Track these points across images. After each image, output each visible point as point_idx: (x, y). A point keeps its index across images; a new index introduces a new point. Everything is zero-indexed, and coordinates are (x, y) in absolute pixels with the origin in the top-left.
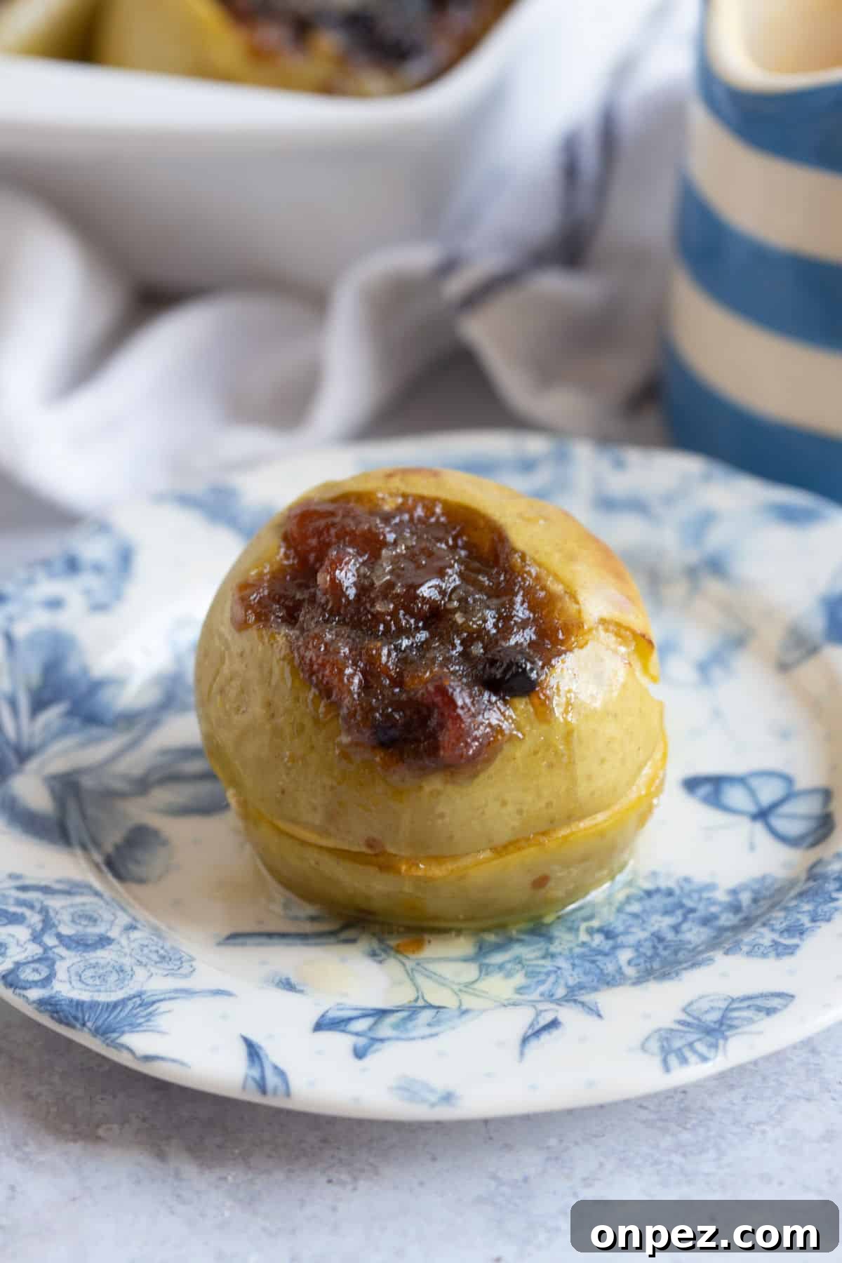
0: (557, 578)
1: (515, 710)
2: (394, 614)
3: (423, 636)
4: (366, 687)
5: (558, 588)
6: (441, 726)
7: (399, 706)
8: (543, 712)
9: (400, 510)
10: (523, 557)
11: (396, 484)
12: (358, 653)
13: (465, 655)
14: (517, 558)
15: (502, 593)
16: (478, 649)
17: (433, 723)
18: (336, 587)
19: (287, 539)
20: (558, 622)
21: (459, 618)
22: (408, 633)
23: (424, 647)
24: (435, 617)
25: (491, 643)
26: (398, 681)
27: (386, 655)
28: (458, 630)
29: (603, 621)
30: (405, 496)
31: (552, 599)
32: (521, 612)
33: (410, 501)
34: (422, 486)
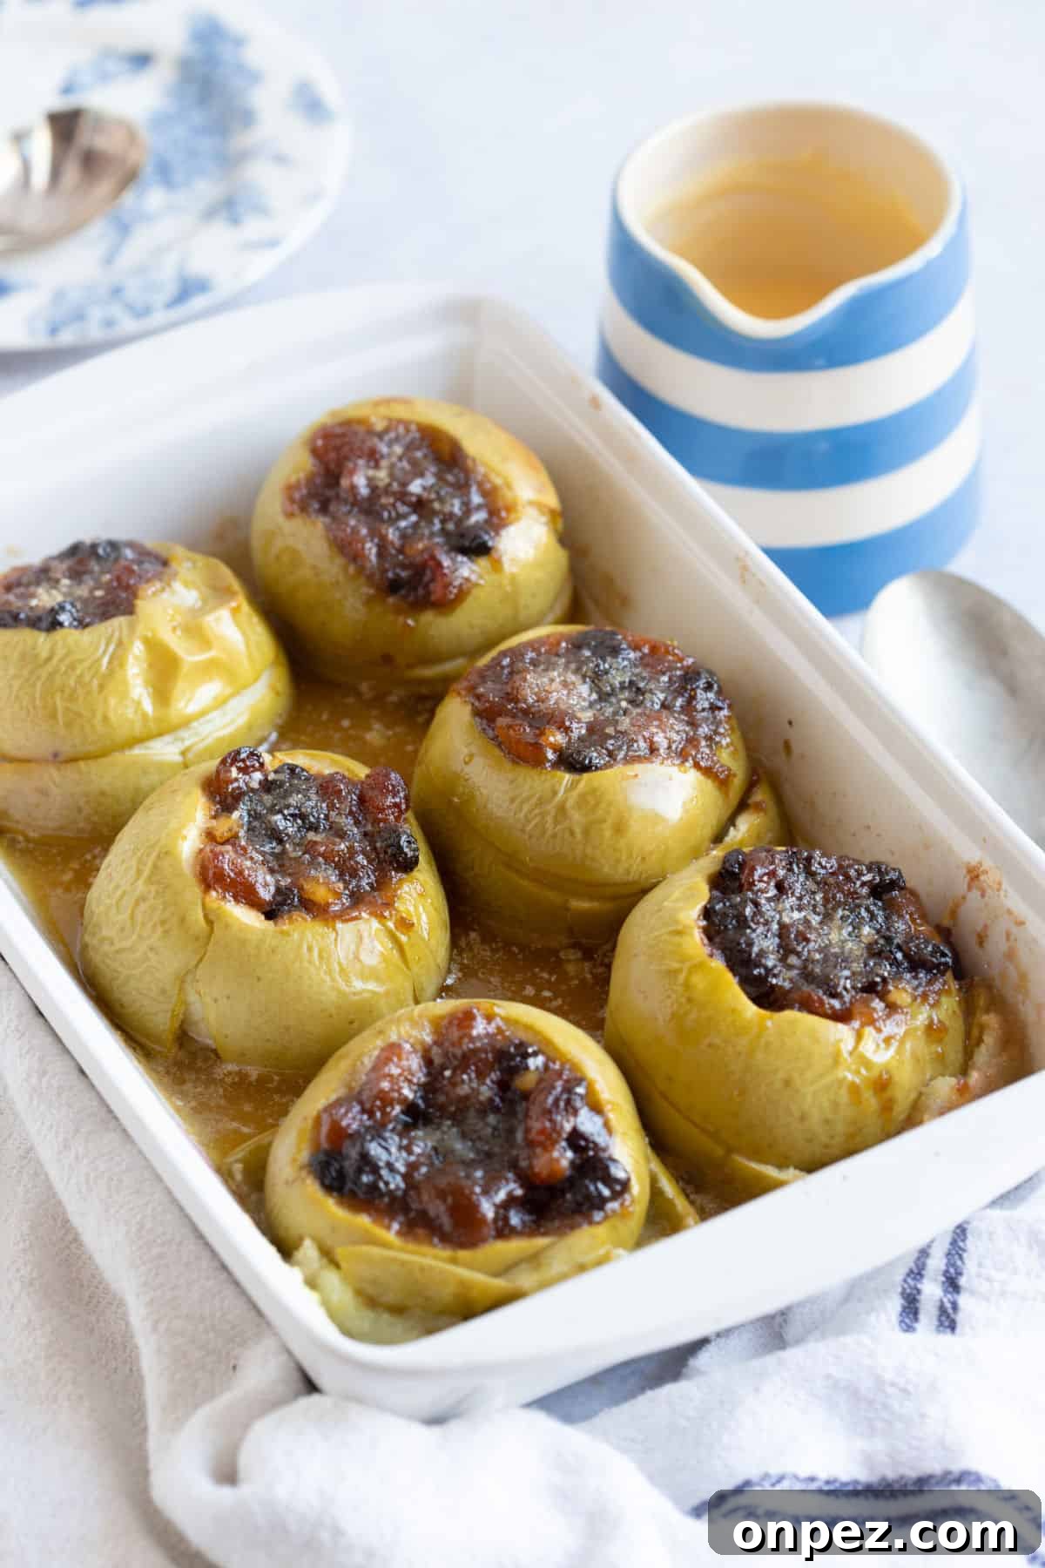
0: (498, 475)
1: (479, 566)
2: (394, 505)
3: (414, 518)
4: (380, 555)
5: (498, 481)
6: (433, 580)
7: (404, 566)
8: (497, 566)
9: (387, 430)
10: (474, 460)
11: (383, 410)
12: (374, 533)
13: (443, 531)
14: (470, 463)
15: (462, 487)
16: (451, 526)
17: (426, 578)
18: (353, 488)
19: (315, 452)
20: (500, 504)
21: (437, 506)
22: (404, 517)
23: (415, 526)
24: (420, 506)
25: (460, 522)
26: (401, 551)
27: (392, 534)
28: (435, 513)
29: (531, 503)
30: (390, 420)
31: (495, 489)
32: (476, 499)
33: (394, 423)
34: (400, 412)
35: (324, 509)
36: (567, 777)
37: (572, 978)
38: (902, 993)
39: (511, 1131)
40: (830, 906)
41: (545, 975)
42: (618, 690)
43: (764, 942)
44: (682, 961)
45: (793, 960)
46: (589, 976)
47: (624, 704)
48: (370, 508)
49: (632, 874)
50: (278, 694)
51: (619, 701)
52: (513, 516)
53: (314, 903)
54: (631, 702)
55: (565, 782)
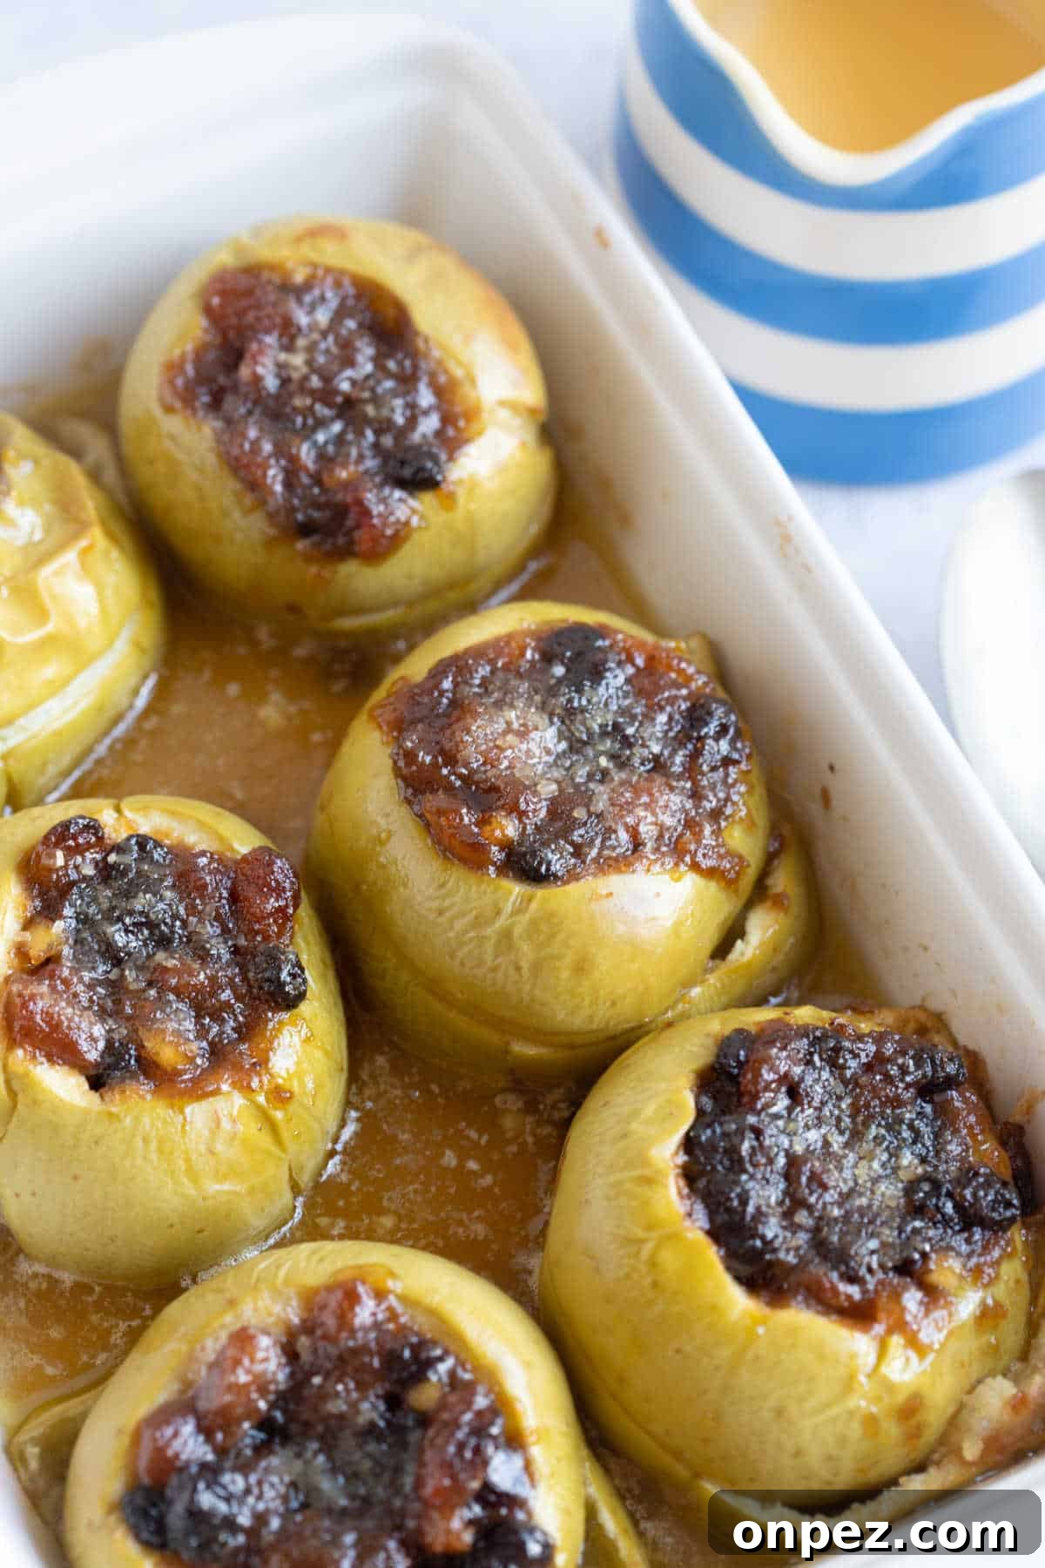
0: (460, 364)
1: (422, 503)
2: (311, 409)
3: (337, 427)
4: (288, 484)
5: (458, 373)
6: (358, 526)
7: (319, 507)
8: (450, 501)
9: (308, 286)
10: (426, 340)
11: (308, 251)
12: (280, 451)
13: (376, 446)
14: (421, 345)
15: (407, 381)
16: (388, 441)
17: (350, 522)
18: (257, 379)
19: (208, 311)
20: (458, 409)
21: (370, 410)
22: (321, 423)
23: (340, 440)
24: (348, 408)
25: (402, 433)
26: (317, 479)
27: (306, 454)
28: (367, 421)
29: (502, 404)
30: (315, 266)
31: (453, 384)
32: (425, 398)
33: (320, 272)
34: (330, 254)
35: (216, 404)
36: (515, 890)
37: (509, 1142)
38: (947, 1270)
39: (398, 1470)
40: (860, 1119)
41: (473, 1135)
42: (596, 736)
43: (765, 1193)
44: (650, 1227)
45: (802, 1217)
46: (530, 1140)
47: (603, 761)
48: (275, 411)
49: (596, 1020)
50: (143, 651)
51: (598, 755)
52: (475, 427)
53: (157, 1065)
54: (613, 757)
55: (512, 898)
